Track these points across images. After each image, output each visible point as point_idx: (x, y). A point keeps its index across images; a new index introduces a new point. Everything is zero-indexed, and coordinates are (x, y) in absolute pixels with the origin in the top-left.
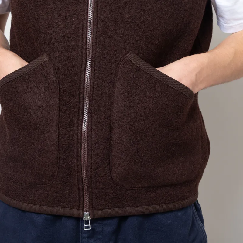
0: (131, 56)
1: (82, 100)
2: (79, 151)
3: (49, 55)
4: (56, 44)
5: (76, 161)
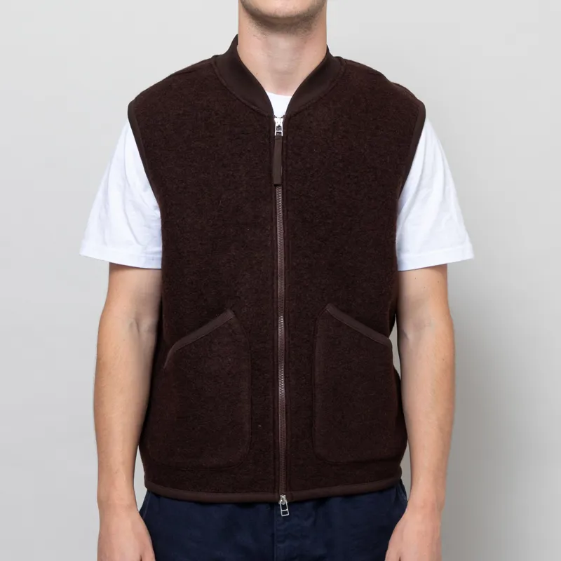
0: (330, 309)
1: (276, 363)
2: (275, 422)
3: (234, 312)
4: (243, 298)
5: (272, 434)
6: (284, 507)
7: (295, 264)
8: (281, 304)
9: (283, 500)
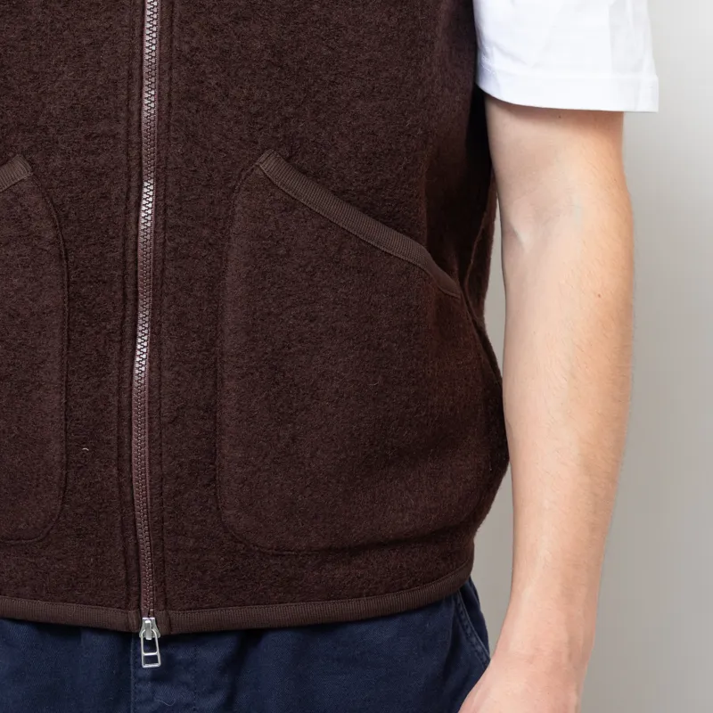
0: (268, 164)
2: (123, 444)
3: (31, 163)
4: (52, 131)
5: (115, 471)
6: (150, 645)
7: (186, 48)
8: (148, 150)
9: (149, 629)
